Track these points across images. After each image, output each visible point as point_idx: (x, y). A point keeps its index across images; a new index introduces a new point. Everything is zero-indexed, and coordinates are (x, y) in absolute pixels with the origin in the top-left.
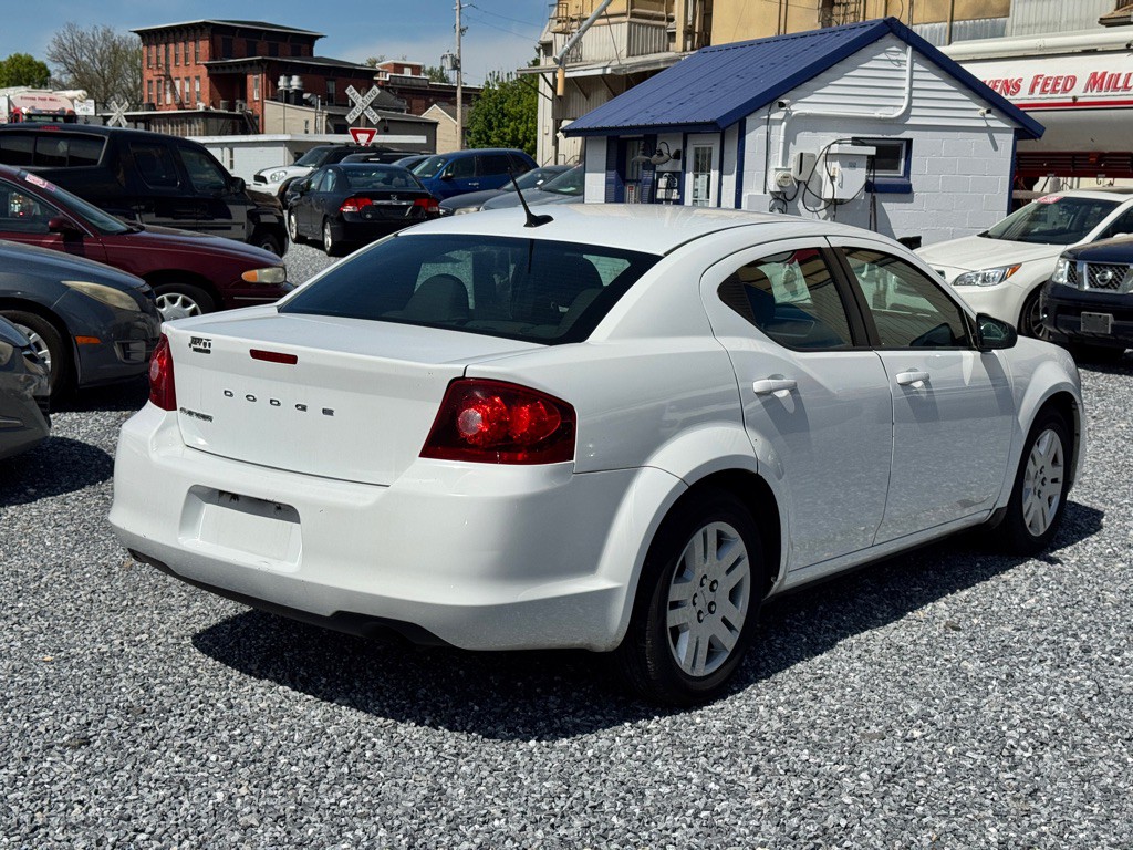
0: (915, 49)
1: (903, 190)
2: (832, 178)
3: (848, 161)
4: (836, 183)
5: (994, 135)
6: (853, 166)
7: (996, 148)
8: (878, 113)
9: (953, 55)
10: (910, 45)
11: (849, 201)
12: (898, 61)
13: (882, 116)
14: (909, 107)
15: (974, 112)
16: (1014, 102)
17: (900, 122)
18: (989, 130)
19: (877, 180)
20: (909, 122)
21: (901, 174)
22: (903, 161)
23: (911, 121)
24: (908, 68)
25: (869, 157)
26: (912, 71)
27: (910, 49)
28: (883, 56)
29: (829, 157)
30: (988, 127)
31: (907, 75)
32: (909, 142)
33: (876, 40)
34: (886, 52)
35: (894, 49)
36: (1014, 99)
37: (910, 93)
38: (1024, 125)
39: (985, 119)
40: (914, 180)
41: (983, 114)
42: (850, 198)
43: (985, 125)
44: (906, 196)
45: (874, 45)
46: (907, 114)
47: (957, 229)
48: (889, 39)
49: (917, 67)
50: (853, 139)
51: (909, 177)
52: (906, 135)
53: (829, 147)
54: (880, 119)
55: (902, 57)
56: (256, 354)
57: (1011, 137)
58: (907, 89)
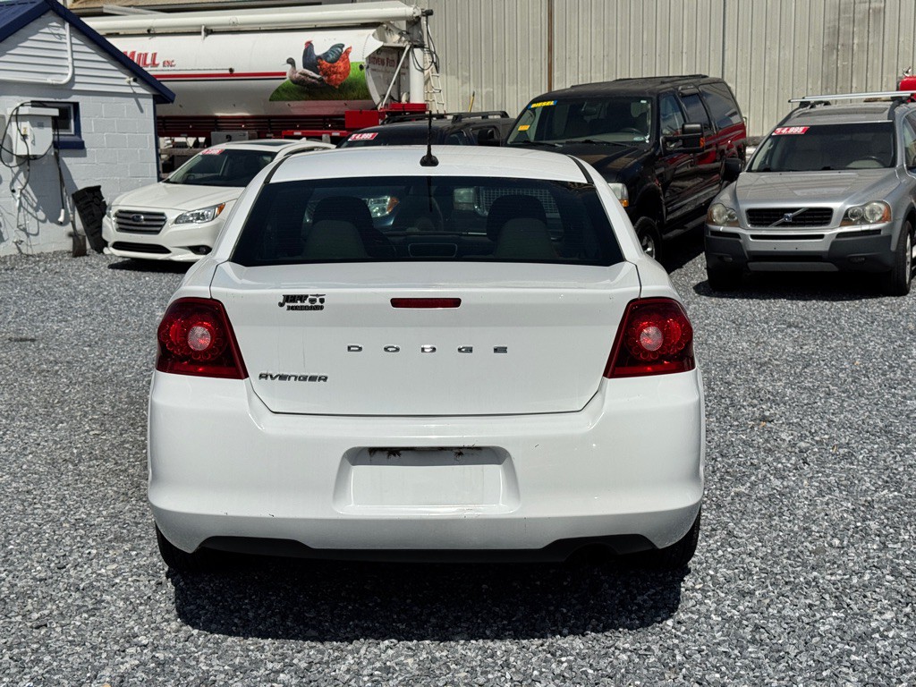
0: (71, 25)
1: (78, 147)
2: (24, 137)
3: (37, 121)
4: (29, 141)
5: (140, 100)
6: (41, 125)
7: (142, 111)
8: (50, 80)
9: (100, 30)
10: (68, 21)
11: (43, 156)
12: (58, 34)
13: (54, 82)
14: (74, 75)
15: (123, 81)
16: (151, 73)
17: (67, 88)
18: (134, 95)
19: (62, 138)
20: (74, 88)
21: (73, 133)
22: (72, 121)
23: (76, 87)
24: (68, 41)
25: (54, 118)
26: (72, 44)
27: (67, 25)
28: (46, 30)
29: (17, 117)
30: (134, 93)
31: (68, 47)
32: (76, 105)
33: (40, 16)
34: (49, 27)
35: (55, 24)
36: (151, 71)
37: (73, 64)
38: (160, 91)
39: (131, 86)
40: (85, 137)
41: (129, 82)
42: (42, 153)
43: (131, 91)
44: (80, 151)
45: (39, 20)
46: (72, 81)
47: (122, 178)
48: (49, 16)
49: (75, 41)
50: (32, 102)
51: (80, 136)
52: (73, 99)
53: (17, 109)
54: (52, 85)
55: (62, 31)
56: (397, 303)
57: (151, 101)
58: (70, 59)
